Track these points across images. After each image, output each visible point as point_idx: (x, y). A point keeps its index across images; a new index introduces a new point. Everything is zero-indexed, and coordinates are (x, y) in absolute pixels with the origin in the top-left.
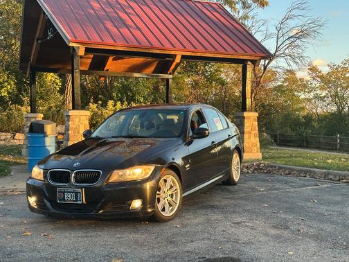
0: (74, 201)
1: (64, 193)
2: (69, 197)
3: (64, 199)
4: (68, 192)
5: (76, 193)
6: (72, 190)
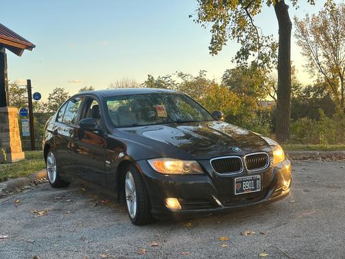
1: (242, 182)
2: (248, 187)
3: (241, 190)
5: (255, 181)
6: (250, 177)
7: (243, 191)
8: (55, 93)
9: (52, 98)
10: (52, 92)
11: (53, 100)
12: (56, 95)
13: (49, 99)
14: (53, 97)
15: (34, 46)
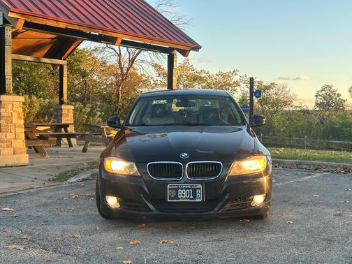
0: (191, 199)
1: (177, 190)
2: (184, 195)
3: (176, 197)
4: (182, 189)
5: (194, 190)
6: (189, 186)
7: (179, 199)
8: (323, 90)
9: (319, 95)
10: (320, 89)
11: (320, 97)
12: (324, 92)
13: (316, 96)
14: (321, 94)
15: (201, 47)
